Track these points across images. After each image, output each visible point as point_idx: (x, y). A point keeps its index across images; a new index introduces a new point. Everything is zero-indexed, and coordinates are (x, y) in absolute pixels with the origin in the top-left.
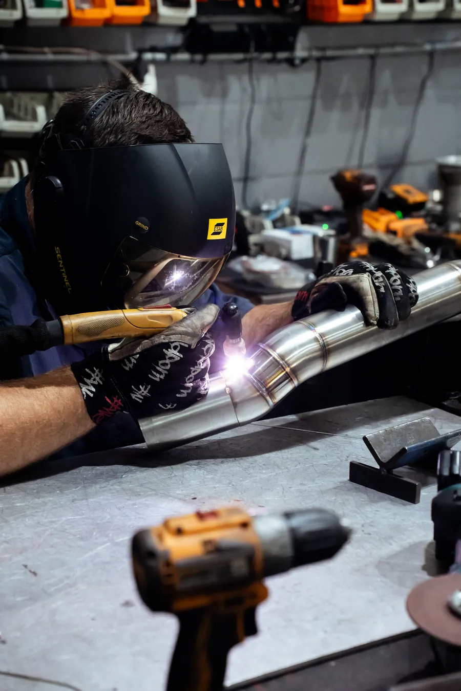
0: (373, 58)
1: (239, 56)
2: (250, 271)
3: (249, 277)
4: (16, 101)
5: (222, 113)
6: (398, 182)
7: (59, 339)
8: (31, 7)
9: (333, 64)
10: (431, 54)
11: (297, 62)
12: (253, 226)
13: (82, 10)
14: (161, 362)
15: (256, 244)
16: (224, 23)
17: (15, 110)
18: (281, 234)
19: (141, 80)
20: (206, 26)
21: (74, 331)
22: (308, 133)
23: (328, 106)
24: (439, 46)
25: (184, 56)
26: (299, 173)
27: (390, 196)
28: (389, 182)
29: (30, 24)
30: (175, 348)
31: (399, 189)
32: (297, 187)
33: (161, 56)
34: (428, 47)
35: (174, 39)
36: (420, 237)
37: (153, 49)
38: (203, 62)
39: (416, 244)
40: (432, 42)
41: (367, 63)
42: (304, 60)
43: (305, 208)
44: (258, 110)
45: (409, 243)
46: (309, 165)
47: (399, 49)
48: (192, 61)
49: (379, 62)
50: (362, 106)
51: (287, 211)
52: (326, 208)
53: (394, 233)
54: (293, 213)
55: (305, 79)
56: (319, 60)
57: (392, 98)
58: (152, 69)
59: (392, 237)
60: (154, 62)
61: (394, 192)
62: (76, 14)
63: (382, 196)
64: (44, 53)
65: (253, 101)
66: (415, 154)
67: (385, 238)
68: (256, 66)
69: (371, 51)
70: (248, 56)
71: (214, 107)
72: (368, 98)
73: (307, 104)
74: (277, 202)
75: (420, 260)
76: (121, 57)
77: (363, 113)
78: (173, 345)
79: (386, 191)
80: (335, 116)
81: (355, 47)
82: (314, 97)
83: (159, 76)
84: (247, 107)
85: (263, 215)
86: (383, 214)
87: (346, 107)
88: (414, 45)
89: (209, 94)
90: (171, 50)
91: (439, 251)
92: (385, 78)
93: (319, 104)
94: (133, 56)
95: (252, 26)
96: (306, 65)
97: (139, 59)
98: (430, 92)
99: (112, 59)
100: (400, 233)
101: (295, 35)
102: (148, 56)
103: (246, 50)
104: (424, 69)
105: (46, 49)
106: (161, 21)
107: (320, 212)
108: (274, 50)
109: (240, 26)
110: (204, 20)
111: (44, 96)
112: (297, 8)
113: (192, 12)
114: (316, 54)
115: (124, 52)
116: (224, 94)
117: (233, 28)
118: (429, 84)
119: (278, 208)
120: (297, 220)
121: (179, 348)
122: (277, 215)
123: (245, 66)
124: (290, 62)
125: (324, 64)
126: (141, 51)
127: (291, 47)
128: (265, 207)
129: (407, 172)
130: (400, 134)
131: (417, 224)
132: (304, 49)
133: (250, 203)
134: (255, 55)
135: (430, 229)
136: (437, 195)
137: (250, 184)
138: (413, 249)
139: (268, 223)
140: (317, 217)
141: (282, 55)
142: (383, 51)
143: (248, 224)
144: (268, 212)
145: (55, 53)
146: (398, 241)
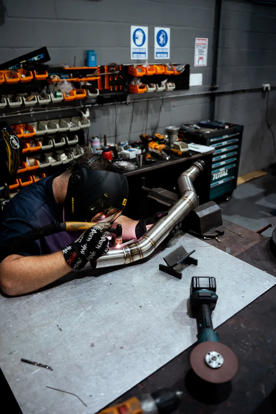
0: (148, 101)
1: (112, 103)
2: (119, 166)
3: (119, 167)
4: (51, 123)
5: (108, 119)
6: (157, 133)
7: (64, 229)
8: (53, 98)
9: (137, 103)
10: (162, 99)
11: (128, 104)
12: (119, 149)
13: (67, 97)
14: (90, 233)
15: (120, 155)
16: (107, 95)
17: (51, 125)
18: (126, 152)
19: (85, 113)
20: (102, 97)
21: (69, 226)
22: (132, 121)
23: (137, 114)
24: (164, 97)
25: (97, 105)
26: (130, 132)
27: (155, 137)
28: (154, 133)
29: (53, 102)
30: (95, 229)
31: (157, 135)
32: (130, 137)
33: (90, 106)
34: (161, 98)
35: (93, 101)
36: (164, 150)
37: (88, 104)
38: (102, 106)
39: (163, 153)
40: (162, 96)
41: (146, 103)
42: (129, 103)
43: (132, 143)
44: (118, 117)
45: (161, 152)
46: (132, 130)
47: (154, 98)
48: (99, 106)
49: (149, 102)
50: (145, 114)
51: (127, 144)
52: (138, 142)
53: (157, 149)
54: (129, 144)
55: (130, 108)
56: (133, 103)
57: (153, 111)
58: (88, 109)
59: (156, 150)
60: (88, 107)
61: (156, 136)
62: (66, 98)
63: (153, 137)
64: (58, 109)
65: (116, 114)
66: (160, 125)
67: (154, 151)
68: (116, 106)
69: (147, 99)
70: (114, 103)
71: (106, 117)
72: (147, 111)
73: (131, 114)
74: (125, 141)
75: (164, 157)
76: (79, 107)
77: (146, 116)
78: (94, 228)
79: (154, 136)
80: (139, 117)
81: (142, 99)
82: (133, 113)
83: (90, 111)
84: (115, 116)
85: (121, 145)
86: (154, 143)
87: (141, 114)
88: (157, 97)
89: (104, 114)
90: (93, 104)
91: (169, 155)
92: (151, 106)
93: (134, 114)
94: (82, 106)
95: (114, 95)
96: (130, 104)
97: (84, 107)
98: (163, 109)
99: (77, 108)
100: (158, 149)
101: (126, 97)
102: (87, 106)
103: (113, 102)
104: (161, 103)
105: (58, 107)
106: (89, 97)
107: (136, 143)
108: (121, 101)
109: (112, 96)
110: (102, 95)
111: (58, 120)
112: (127, 90)
113: (98, 94)
114: (132, 101)
115: (80, 105)
116: (108, 114)
117: (109, 97)
118: (162, 107)
119: (125, 143)
120: (131, 147)
121: (96, 230)
122: (125, 145)
123: (114, 106)
124: (126, 104)
125: (135, 103)
126: (85, 105)
127: (126, 100)
128: (122, 143)
129: (159, 130)
130: (156, 120)
131: (163, 146)
132: (129, 100)
133: (117, 142)
134: (116, 103)
135: (166, 147)
136: (167, 136)
137: (117, 137)
138: (162, 154)
139: (123, 148)
140: (136, 145)
141: (123, 102)
142: (150, 99)
143: (117, 148)
144: (123, 145)
145: (61, 108)
146: (158, 152)
